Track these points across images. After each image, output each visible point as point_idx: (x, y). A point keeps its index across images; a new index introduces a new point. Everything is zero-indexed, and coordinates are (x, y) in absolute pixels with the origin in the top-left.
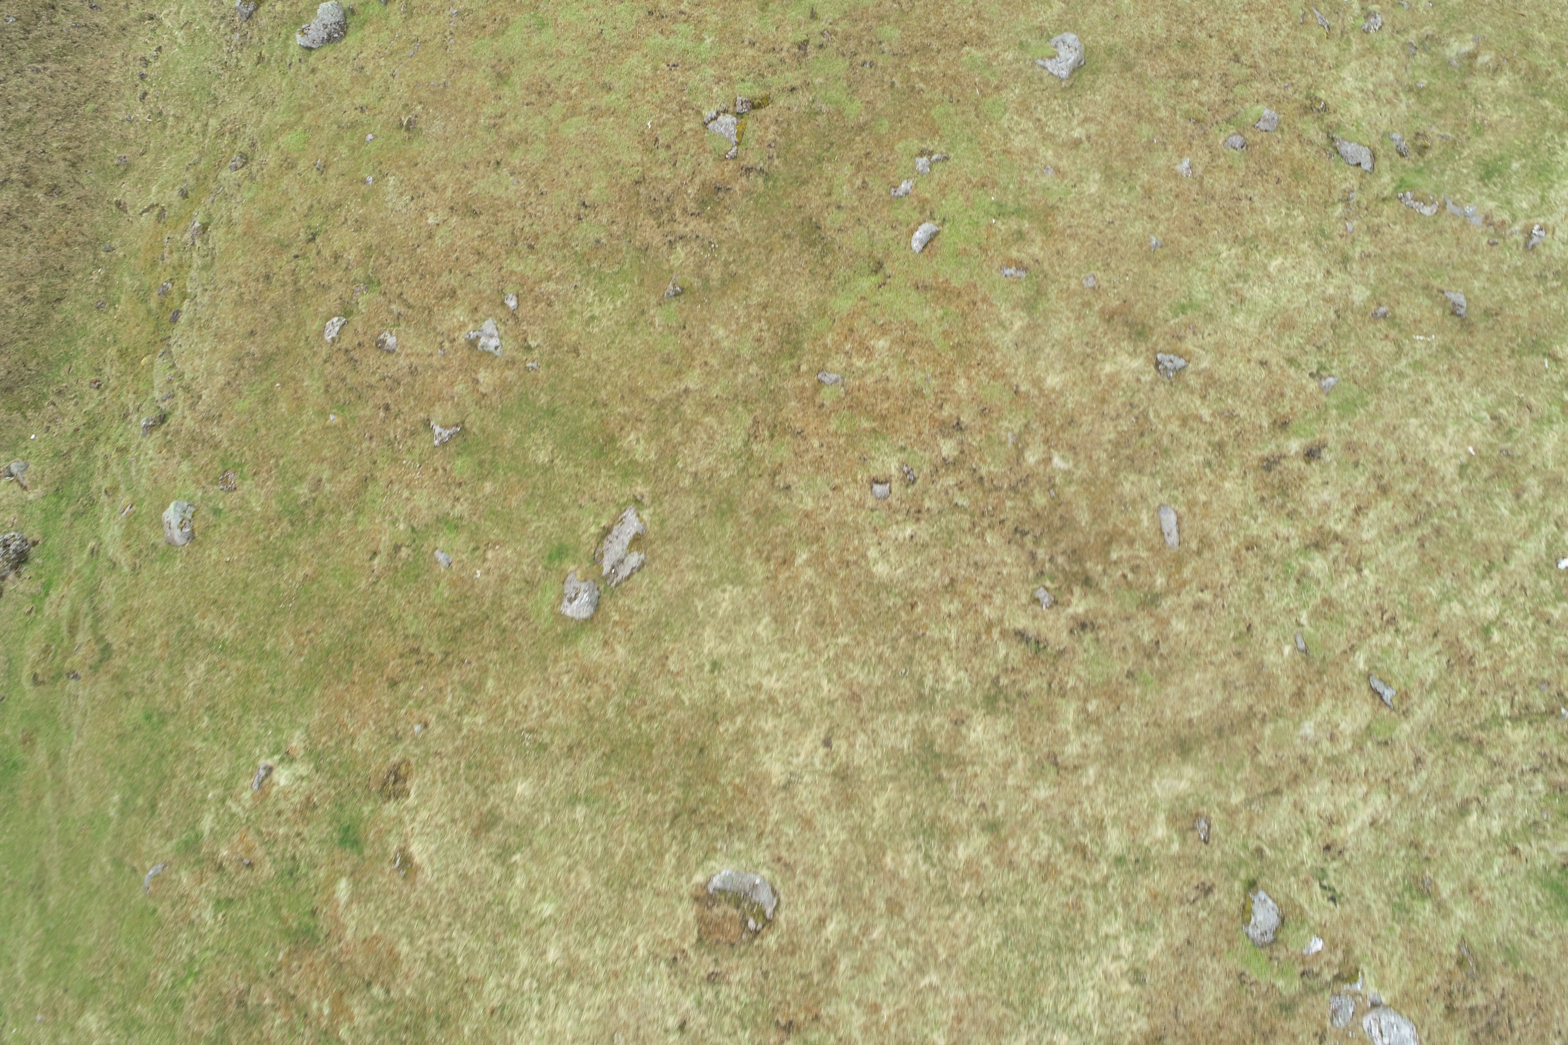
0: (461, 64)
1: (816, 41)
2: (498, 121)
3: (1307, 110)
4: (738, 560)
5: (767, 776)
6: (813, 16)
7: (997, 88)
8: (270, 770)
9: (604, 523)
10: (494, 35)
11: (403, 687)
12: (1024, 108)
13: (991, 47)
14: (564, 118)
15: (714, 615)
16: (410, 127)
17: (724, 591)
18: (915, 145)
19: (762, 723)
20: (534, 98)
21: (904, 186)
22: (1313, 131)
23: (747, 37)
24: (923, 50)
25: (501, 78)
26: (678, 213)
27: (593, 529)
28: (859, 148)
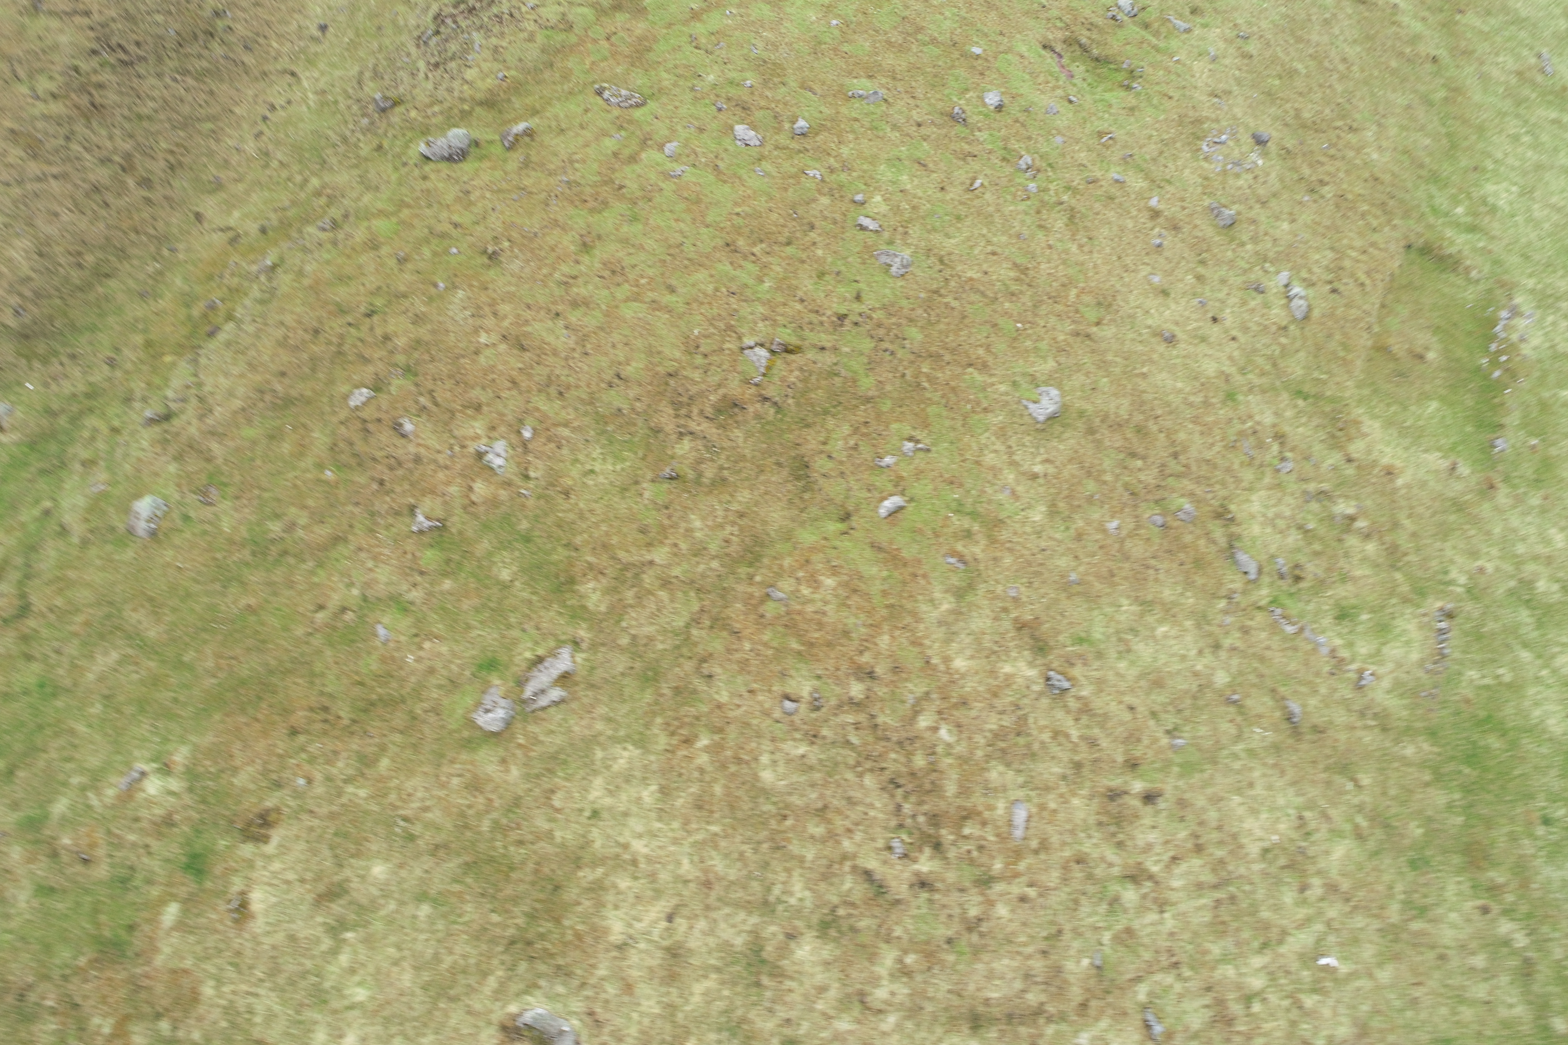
0: (555, 223)
1: (853, 318)
2: (571, 281)
3: (1219, 516)
4: (647, 726)
5: (606, 931)
6: (858, 298)
7: (986, 410)
8: (143, 774)
9: (540, 652)
10: (592, 211)
11: (302, 738)
12: (1002, 433)
13: (991, 375)
14: (627, 300)
15: (608, 767)
16: (493, 257)
17: (625, 749)
18: (907, 430)
19: (618, 881)
20: (606, 274)
21: (888, 460)
22: (1219, 533)
23: (800, 294)
24: (935, 357)
25: (586, 247)
26: (695, 411)
27: (528, 655)
28: (861, 415)
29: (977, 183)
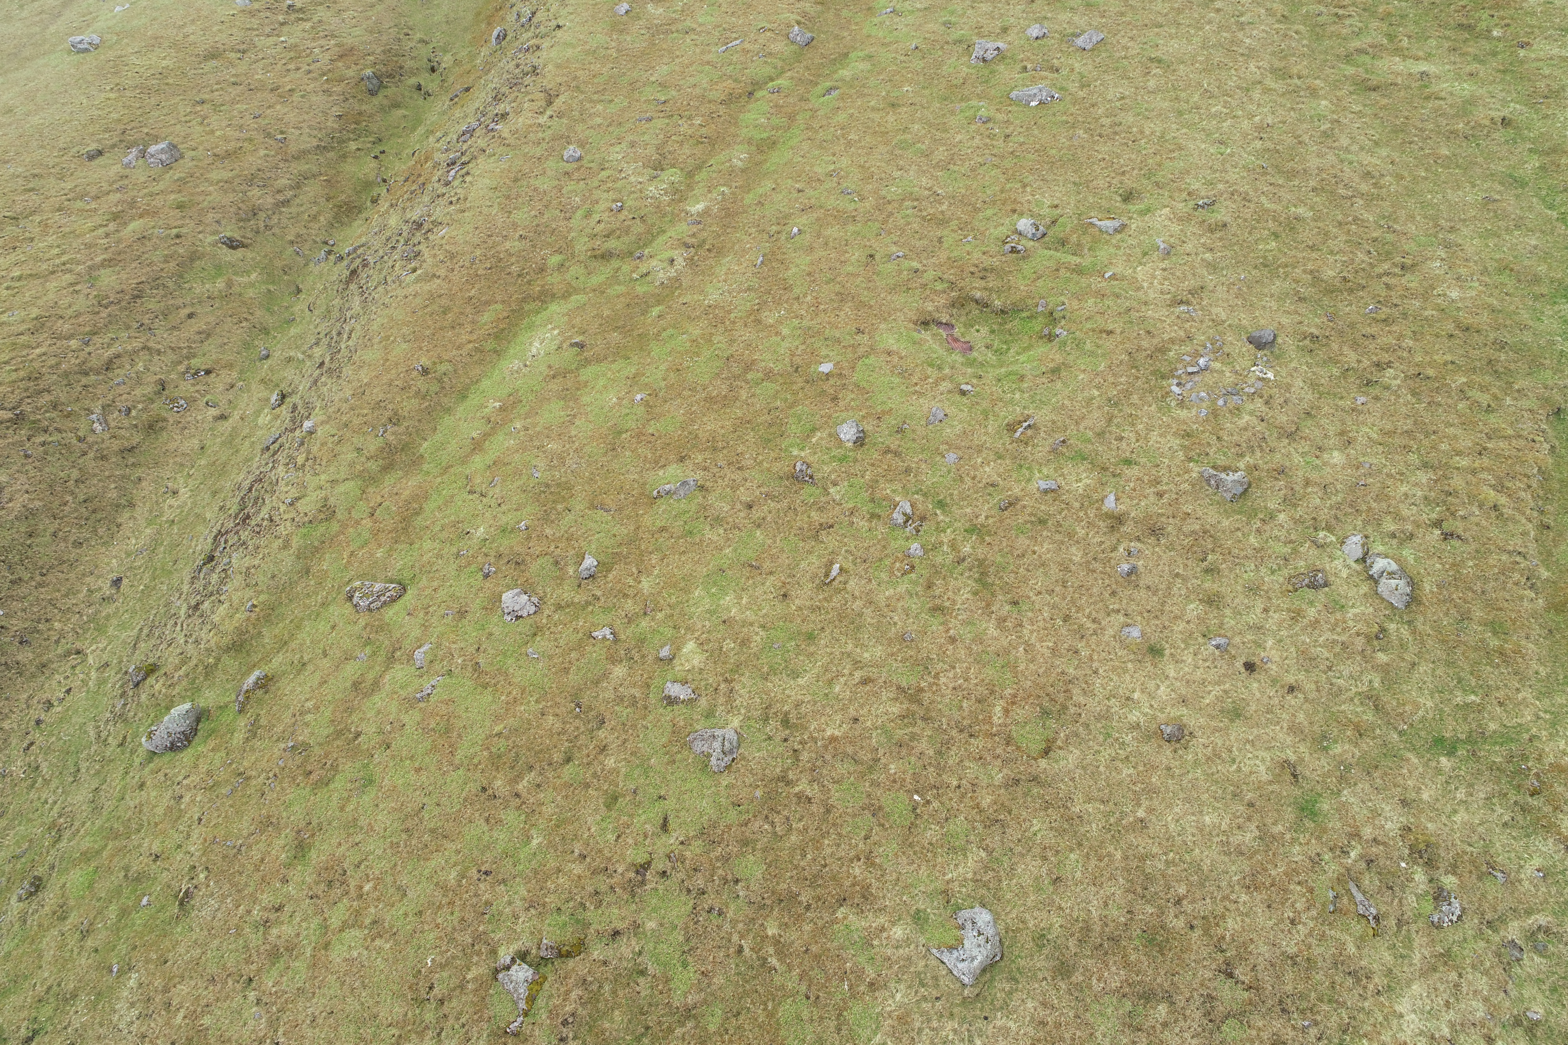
0: (268, 822)
1: (659, 865)
2: (273, 916)
6: (665, 826)
7: (873, 987)
10: (317, 786)
13: (878, 912)
14: (342, 928)
20: (321, 889)
24: (787, 901)
25: (301, 849)
29: (835, 571)
